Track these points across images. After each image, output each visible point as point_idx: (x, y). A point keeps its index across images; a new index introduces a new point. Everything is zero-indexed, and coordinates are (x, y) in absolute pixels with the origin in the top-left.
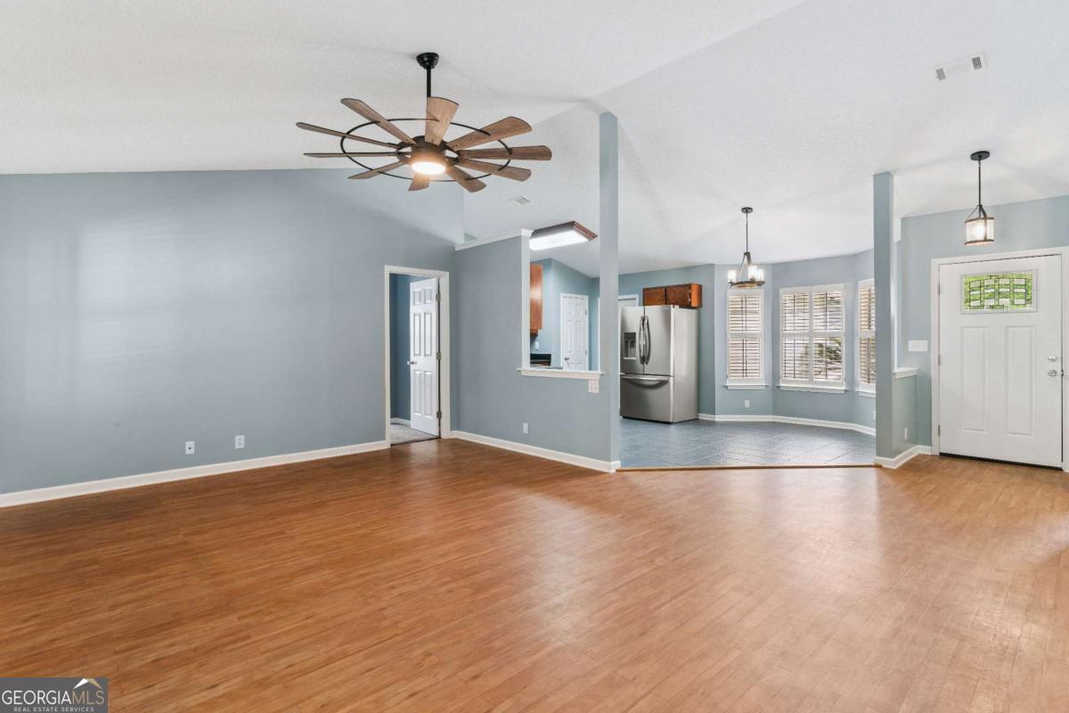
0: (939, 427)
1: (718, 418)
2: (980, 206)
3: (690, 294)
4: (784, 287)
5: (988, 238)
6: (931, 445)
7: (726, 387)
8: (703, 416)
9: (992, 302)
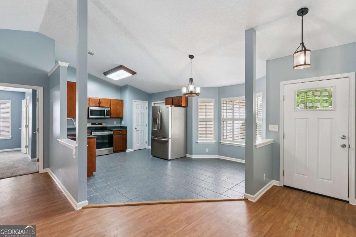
0: (283, 171)
1: (194, 157)
2: (302, 43)
3: (181, 100)
4: (223, 98)
5: (307, 63)
6: (279, 181)
7: (198, 142)
8: (188, 156)
9: (310, 105)
